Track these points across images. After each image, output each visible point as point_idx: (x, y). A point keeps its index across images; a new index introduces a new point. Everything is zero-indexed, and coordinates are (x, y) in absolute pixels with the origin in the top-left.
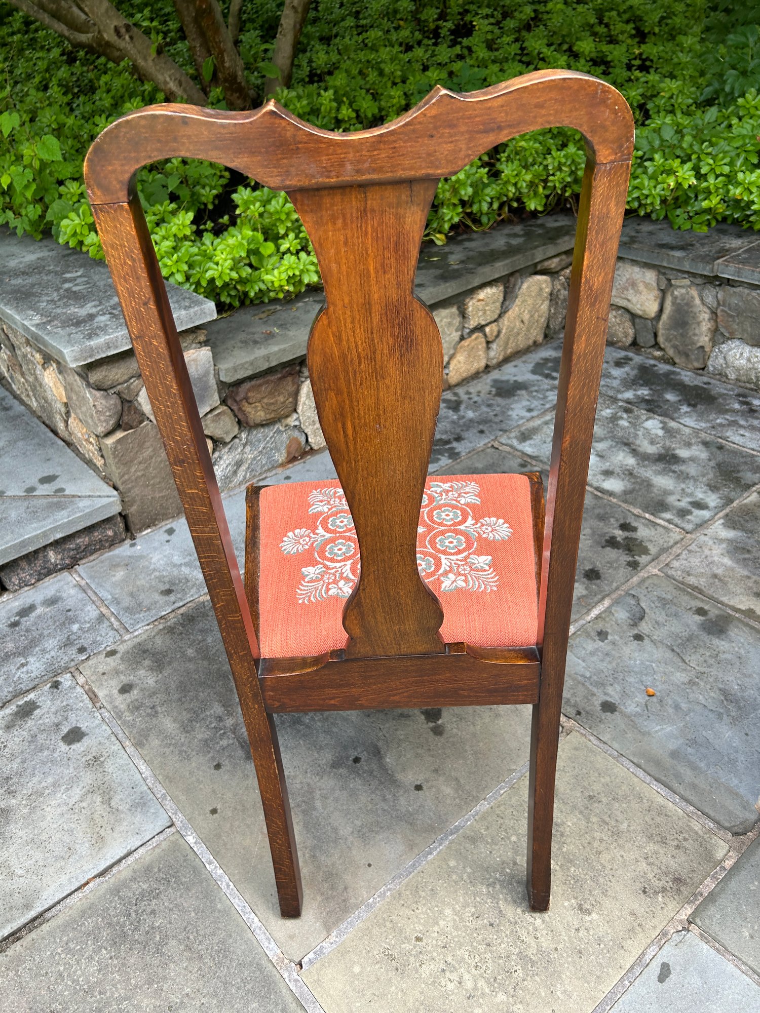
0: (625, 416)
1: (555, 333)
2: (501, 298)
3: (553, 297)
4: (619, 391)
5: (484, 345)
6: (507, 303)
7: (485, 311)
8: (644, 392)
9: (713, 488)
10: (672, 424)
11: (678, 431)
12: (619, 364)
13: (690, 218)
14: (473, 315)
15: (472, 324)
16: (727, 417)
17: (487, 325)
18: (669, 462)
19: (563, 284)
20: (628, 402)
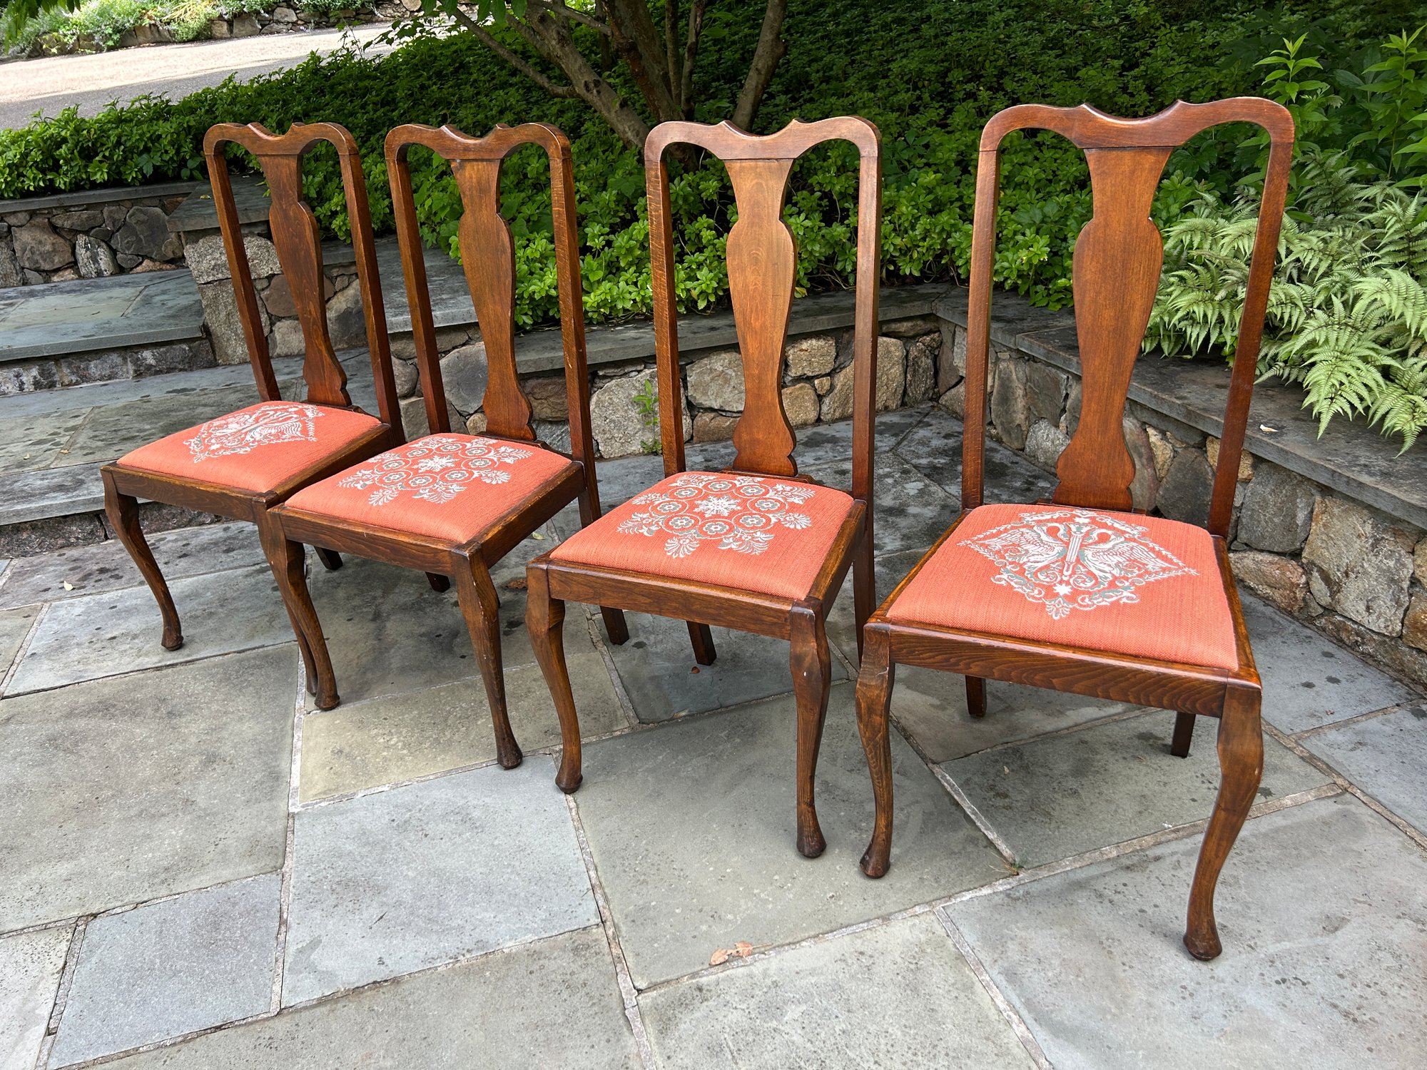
0: (898, 475)
1: (916, 401)
2: (834, 354)
3: (908, 363)
4: (919, 457)
5: (813, 396)
6: (841, 359)
7: (810, 363)
8: (942, 461)
9: (905, 537)
10: (934, 488)
11: (930, 494)
12: (947, 436)
13: (1048, 295)
14: (795, 364)
15: (793, 372)
16: (996, 491)
17: (817, 377)
18: (891, 515)
19: (922, 352)
20: (915, 467)
